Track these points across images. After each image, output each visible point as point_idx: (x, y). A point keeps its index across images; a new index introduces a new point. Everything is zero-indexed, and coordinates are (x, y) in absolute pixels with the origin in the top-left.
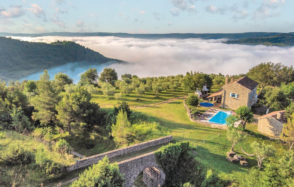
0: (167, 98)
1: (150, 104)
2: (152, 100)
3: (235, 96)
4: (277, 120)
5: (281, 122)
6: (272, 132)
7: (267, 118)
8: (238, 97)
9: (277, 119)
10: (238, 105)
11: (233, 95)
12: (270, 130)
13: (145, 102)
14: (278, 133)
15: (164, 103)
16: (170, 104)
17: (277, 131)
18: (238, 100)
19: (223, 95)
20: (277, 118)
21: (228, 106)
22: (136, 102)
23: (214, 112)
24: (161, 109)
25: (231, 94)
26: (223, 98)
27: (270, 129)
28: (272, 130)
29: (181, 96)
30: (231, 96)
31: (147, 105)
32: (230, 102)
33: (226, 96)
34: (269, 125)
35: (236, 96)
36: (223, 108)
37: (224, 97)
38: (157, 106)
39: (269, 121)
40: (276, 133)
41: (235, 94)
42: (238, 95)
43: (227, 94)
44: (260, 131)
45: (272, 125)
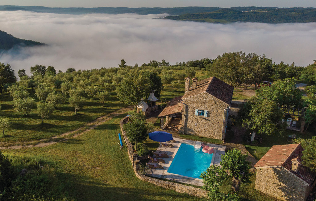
0: (94, 116)
1: (63, 133)
2: (68, 123)
3: (203, 114)
4: (293, 174)
5: (300, 177)
6: (283, 194)
7: (273, 168)
8: (208, 116)
9: (293, 172)
10: (209, 129)
11: (201, 113)
12: (280, 191)
13: (55, 130)
14: (294, 197)
15: (89, 129)
16: (99, 131)
17: (292, 192)
18: (208, 120)
19: (184, 113)
20: (293, 169)
21: (192, 131)
22: (39, 130)
23: (173, 146)
24: (81, 146)
25: (197, 110)
26: (184, 118)
27: (280, 188)
28: (283, 190)
29: (116, 110)
30: (196, 114)
31: (57, 137)
32: (195, 125)
33: (190, 114)
34: (278, 182)
35: (205, 114)
36: (185, 134)
37: (187, 116)
38: (76, 137)
39: (277, 174)
40: (291, 197)
41: (203, 111)
42: (209, 113)
43: (190, 110)
44: (261, 190)
45: (283, 182)
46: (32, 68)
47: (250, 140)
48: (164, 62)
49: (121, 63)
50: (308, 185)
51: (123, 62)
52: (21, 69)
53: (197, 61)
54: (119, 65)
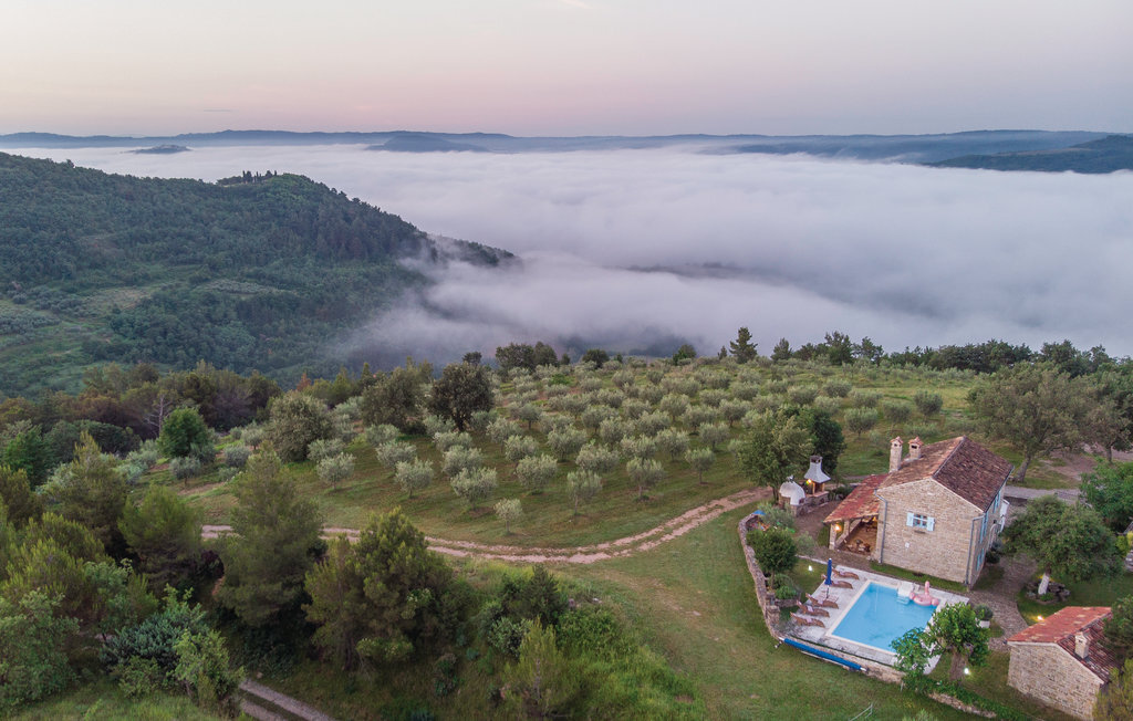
3: (924, 524)
4: (1076, 661)
9: (1077, 656)
10: (938, 559)
11: (919, 522)
19: (881, 519)
20: (1077, 651)
21: (900, 558)
23: (850, 587)
25: (910, 515)
26: (880, 526)
30: (909, 523)
32: (907, 545)
33: (895, 522)
35: (928, 524)
36: (884, 564)
37: (886, 524)
41: (925, 517)
43: (894, 513)
44: (1018, 687)
46: (499, 350)
47: (1036, 591)
48: (866, 343)
49: (738, 338)
50: (1103, 683)
51: (744, 334)
52: (472, 351)
53: (969, 347)
54: (732, 344)
